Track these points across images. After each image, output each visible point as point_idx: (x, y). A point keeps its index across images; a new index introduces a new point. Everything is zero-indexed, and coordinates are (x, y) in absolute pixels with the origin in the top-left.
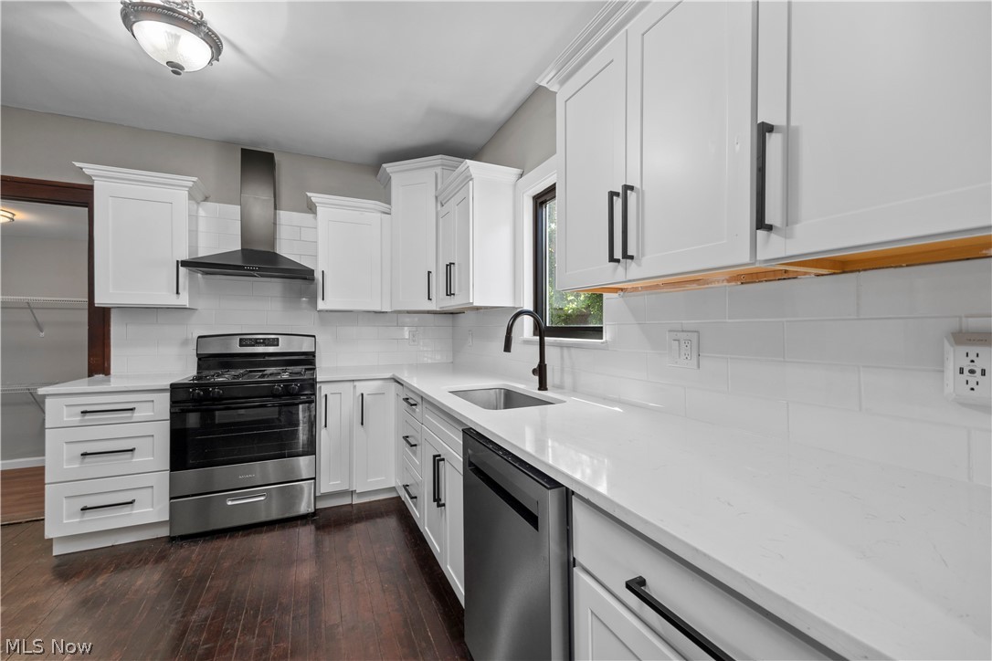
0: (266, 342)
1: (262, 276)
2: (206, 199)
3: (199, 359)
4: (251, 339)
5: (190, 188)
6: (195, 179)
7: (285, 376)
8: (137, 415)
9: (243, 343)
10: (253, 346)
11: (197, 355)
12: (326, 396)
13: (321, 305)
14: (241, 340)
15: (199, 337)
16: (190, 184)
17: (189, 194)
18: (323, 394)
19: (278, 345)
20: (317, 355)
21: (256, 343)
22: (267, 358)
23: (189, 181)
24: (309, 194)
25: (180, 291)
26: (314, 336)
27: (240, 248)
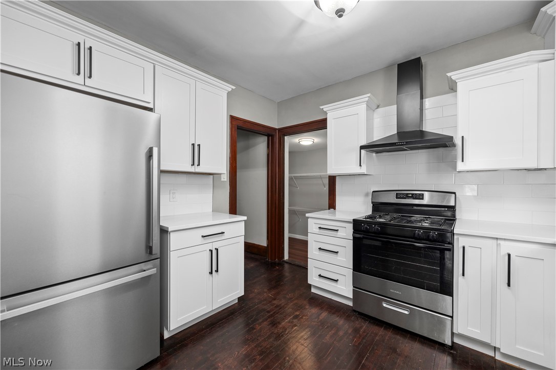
0: (415, 197)
1: (412, 149)
2: (378, 107)
3: (373, 205)
4: (403, 194)
5: (367, 101)
6: (369, 95)
7: (426, 225)
8: (339, 234)
9: (398, 196)
10: (405, 198)
11: (372, 202)
12: (464, 248)
13: (460, 166)
14: (397, 194)
15: (373, 192)
16: (367, 99)
17: (367, 105)
18: (461, 245)
19: (423, 199)
20: (457, 208)
21: (407, 196)
22: (415, 208)
23: (365, 97)
24: (449, 74)
25: (361, 165)
26: (455, 193)
27: (396, 132)
